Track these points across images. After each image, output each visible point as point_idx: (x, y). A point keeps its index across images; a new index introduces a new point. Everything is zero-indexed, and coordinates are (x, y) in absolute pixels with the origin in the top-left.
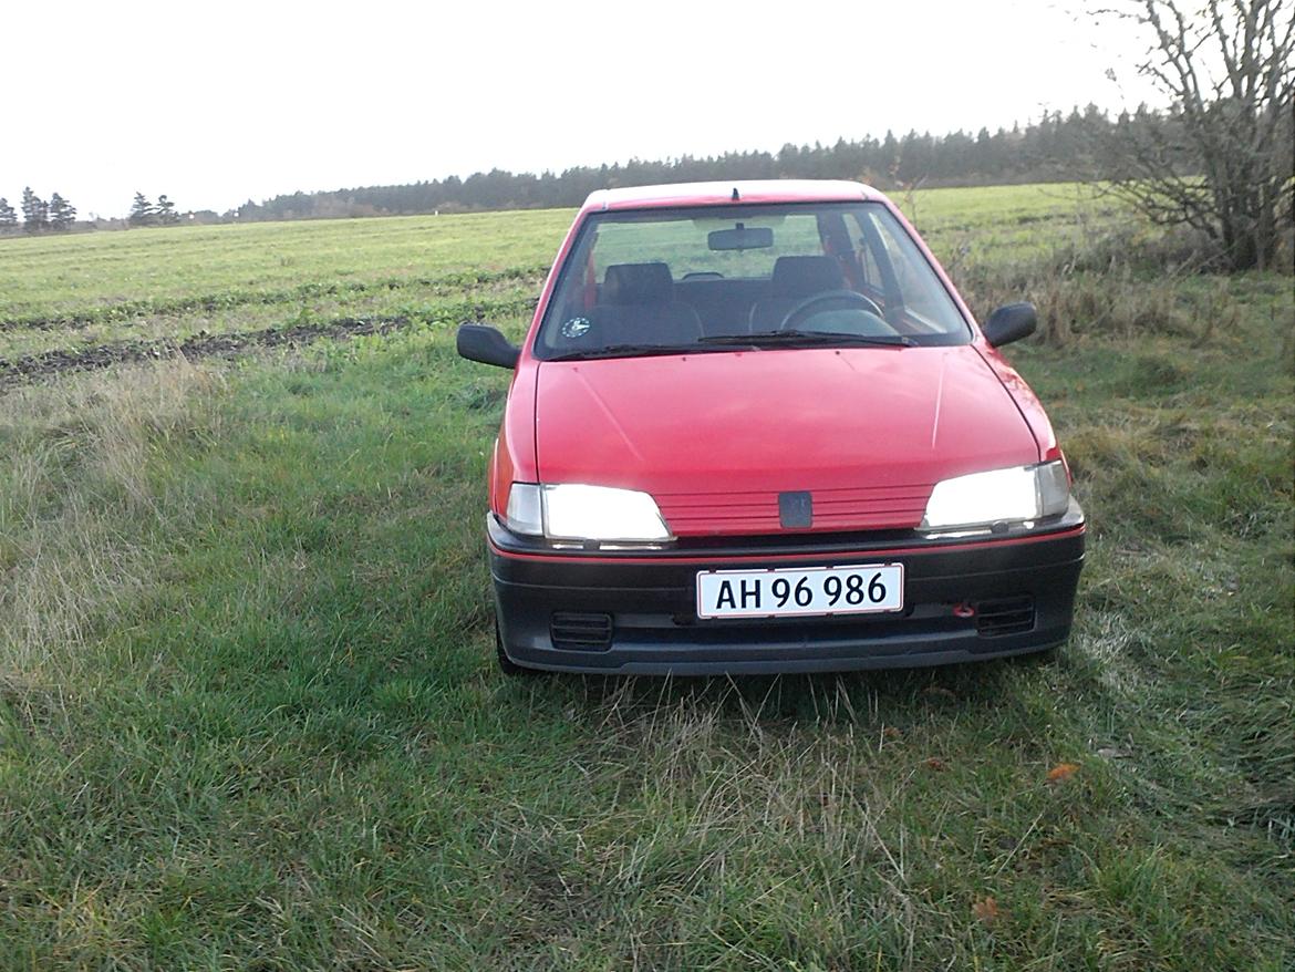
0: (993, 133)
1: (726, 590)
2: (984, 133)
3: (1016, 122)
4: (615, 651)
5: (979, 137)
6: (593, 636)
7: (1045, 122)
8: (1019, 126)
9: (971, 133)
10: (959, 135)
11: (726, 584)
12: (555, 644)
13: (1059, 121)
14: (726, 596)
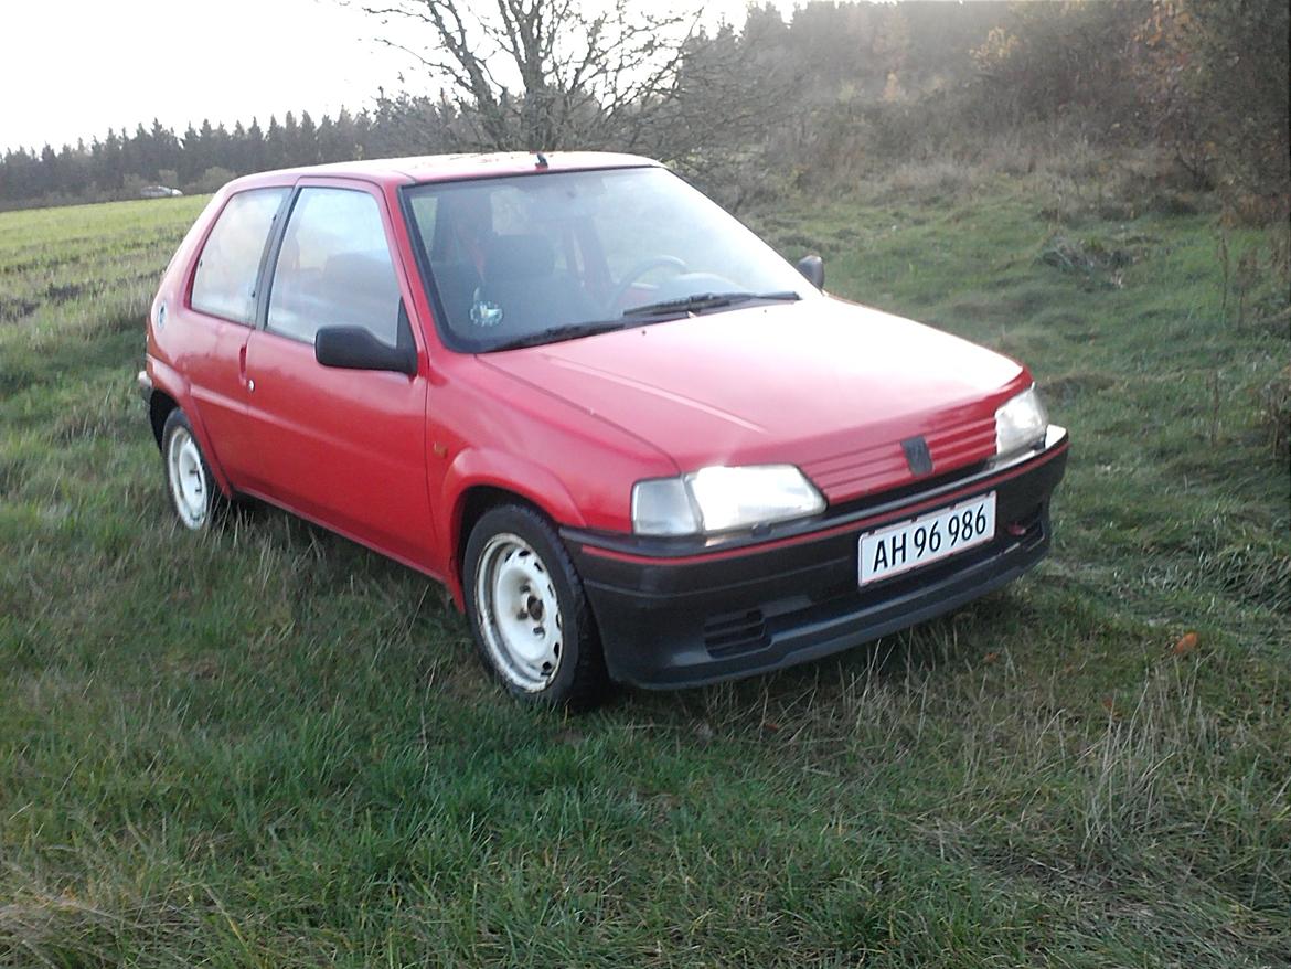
0: (58, 151)
1: (881, 550)
2: (48, 151)
3: (80, 140)
4: (776, 644)
5: (43, 157)
6: (734, 636)
7: (111, 138)
8: (85, 144)
9: (34, 152)
10: (21, 154)
11: (881, 544)
12: (711, 653)
13: (126, 138)
14: (881, 557)
